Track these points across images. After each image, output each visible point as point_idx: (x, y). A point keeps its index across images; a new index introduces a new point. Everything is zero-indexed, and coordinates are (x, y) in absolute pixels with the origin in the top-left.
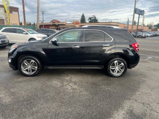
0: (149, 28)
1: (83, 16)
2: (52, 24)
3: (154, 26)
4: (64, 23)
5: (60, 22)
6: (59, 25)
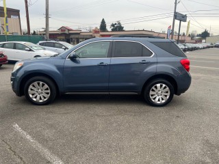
0: (192, 39)
1: (103, 22)
2: (60, 32)
3: (197, 36)
4: (79, 32)
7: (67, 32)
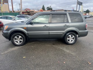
1: (43, 6)
2: (25, 11)
4: (33, 11)
5: (30, 10)
6: (30, 12)
7: (28, 11)
